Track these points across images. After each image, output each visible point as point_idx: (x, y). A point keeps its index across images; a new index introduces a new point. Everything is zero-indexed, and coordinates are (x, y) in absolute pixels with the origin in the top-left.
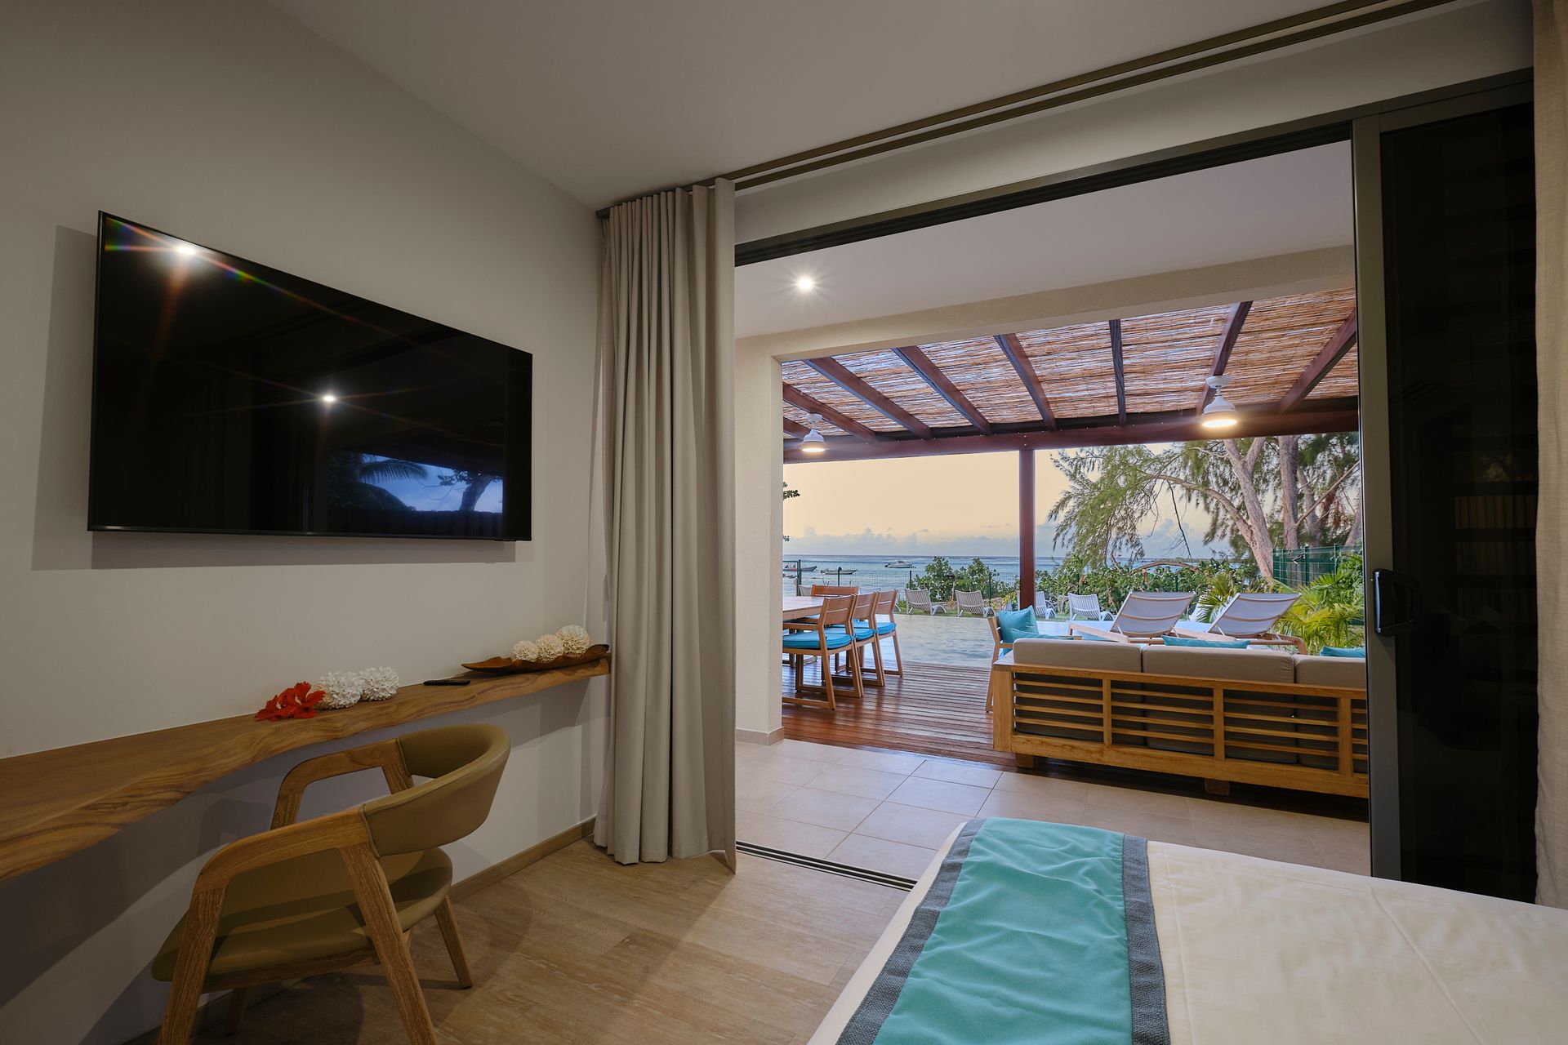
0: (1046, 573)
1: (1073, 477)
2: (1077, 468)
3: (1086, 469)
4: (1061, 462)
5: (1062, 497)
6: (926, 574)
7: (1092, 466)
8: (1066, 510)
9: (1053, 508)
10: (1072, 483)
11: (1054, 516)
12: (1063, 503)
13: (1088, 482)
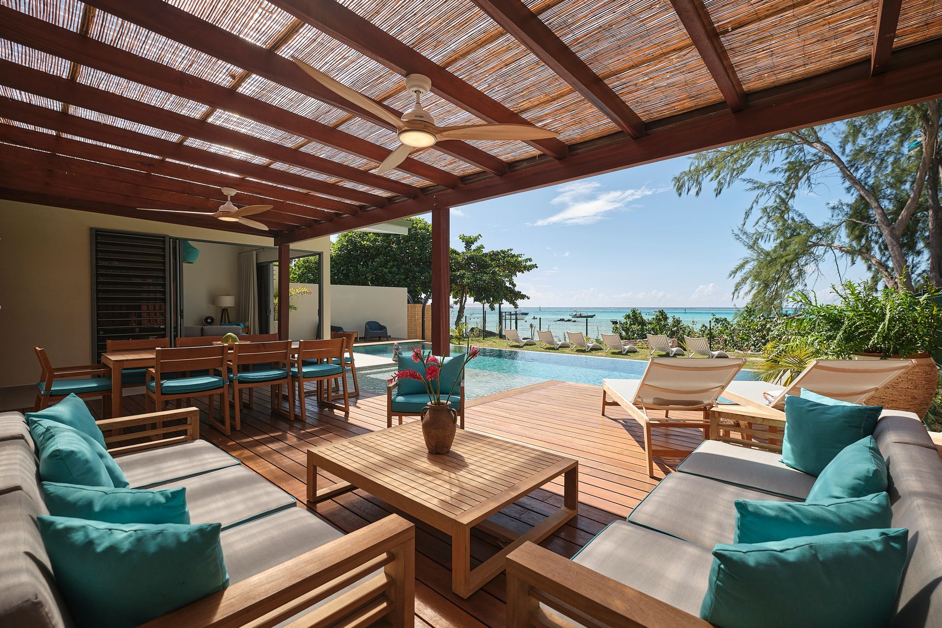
0: (725, 320)
1: (751, 247)
2: (756, 241)
3: (763, 241)
4: (741, 236)
5: (741, 262)
6: (625, 321)
7: (768, 239)
8: (744, 271)
9: (733, 269)
10: (749, 251)
11: (733, 276)
12: (742, 266)
13: (762, 250)
